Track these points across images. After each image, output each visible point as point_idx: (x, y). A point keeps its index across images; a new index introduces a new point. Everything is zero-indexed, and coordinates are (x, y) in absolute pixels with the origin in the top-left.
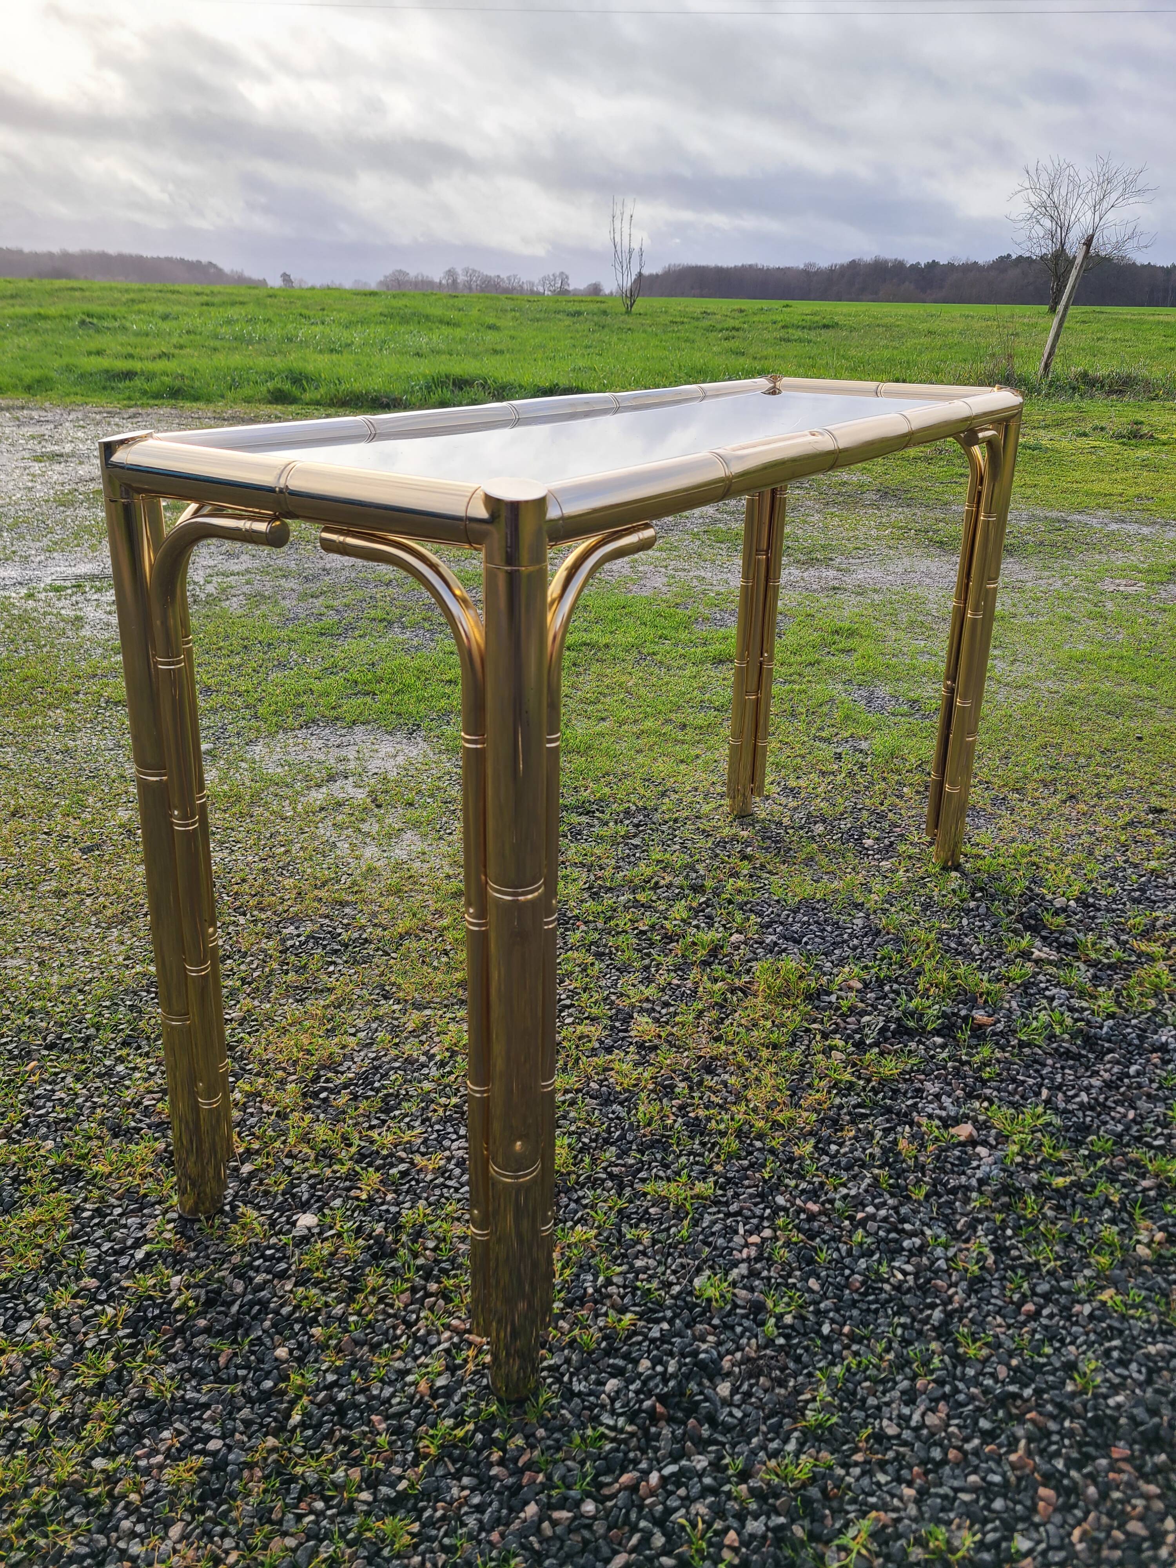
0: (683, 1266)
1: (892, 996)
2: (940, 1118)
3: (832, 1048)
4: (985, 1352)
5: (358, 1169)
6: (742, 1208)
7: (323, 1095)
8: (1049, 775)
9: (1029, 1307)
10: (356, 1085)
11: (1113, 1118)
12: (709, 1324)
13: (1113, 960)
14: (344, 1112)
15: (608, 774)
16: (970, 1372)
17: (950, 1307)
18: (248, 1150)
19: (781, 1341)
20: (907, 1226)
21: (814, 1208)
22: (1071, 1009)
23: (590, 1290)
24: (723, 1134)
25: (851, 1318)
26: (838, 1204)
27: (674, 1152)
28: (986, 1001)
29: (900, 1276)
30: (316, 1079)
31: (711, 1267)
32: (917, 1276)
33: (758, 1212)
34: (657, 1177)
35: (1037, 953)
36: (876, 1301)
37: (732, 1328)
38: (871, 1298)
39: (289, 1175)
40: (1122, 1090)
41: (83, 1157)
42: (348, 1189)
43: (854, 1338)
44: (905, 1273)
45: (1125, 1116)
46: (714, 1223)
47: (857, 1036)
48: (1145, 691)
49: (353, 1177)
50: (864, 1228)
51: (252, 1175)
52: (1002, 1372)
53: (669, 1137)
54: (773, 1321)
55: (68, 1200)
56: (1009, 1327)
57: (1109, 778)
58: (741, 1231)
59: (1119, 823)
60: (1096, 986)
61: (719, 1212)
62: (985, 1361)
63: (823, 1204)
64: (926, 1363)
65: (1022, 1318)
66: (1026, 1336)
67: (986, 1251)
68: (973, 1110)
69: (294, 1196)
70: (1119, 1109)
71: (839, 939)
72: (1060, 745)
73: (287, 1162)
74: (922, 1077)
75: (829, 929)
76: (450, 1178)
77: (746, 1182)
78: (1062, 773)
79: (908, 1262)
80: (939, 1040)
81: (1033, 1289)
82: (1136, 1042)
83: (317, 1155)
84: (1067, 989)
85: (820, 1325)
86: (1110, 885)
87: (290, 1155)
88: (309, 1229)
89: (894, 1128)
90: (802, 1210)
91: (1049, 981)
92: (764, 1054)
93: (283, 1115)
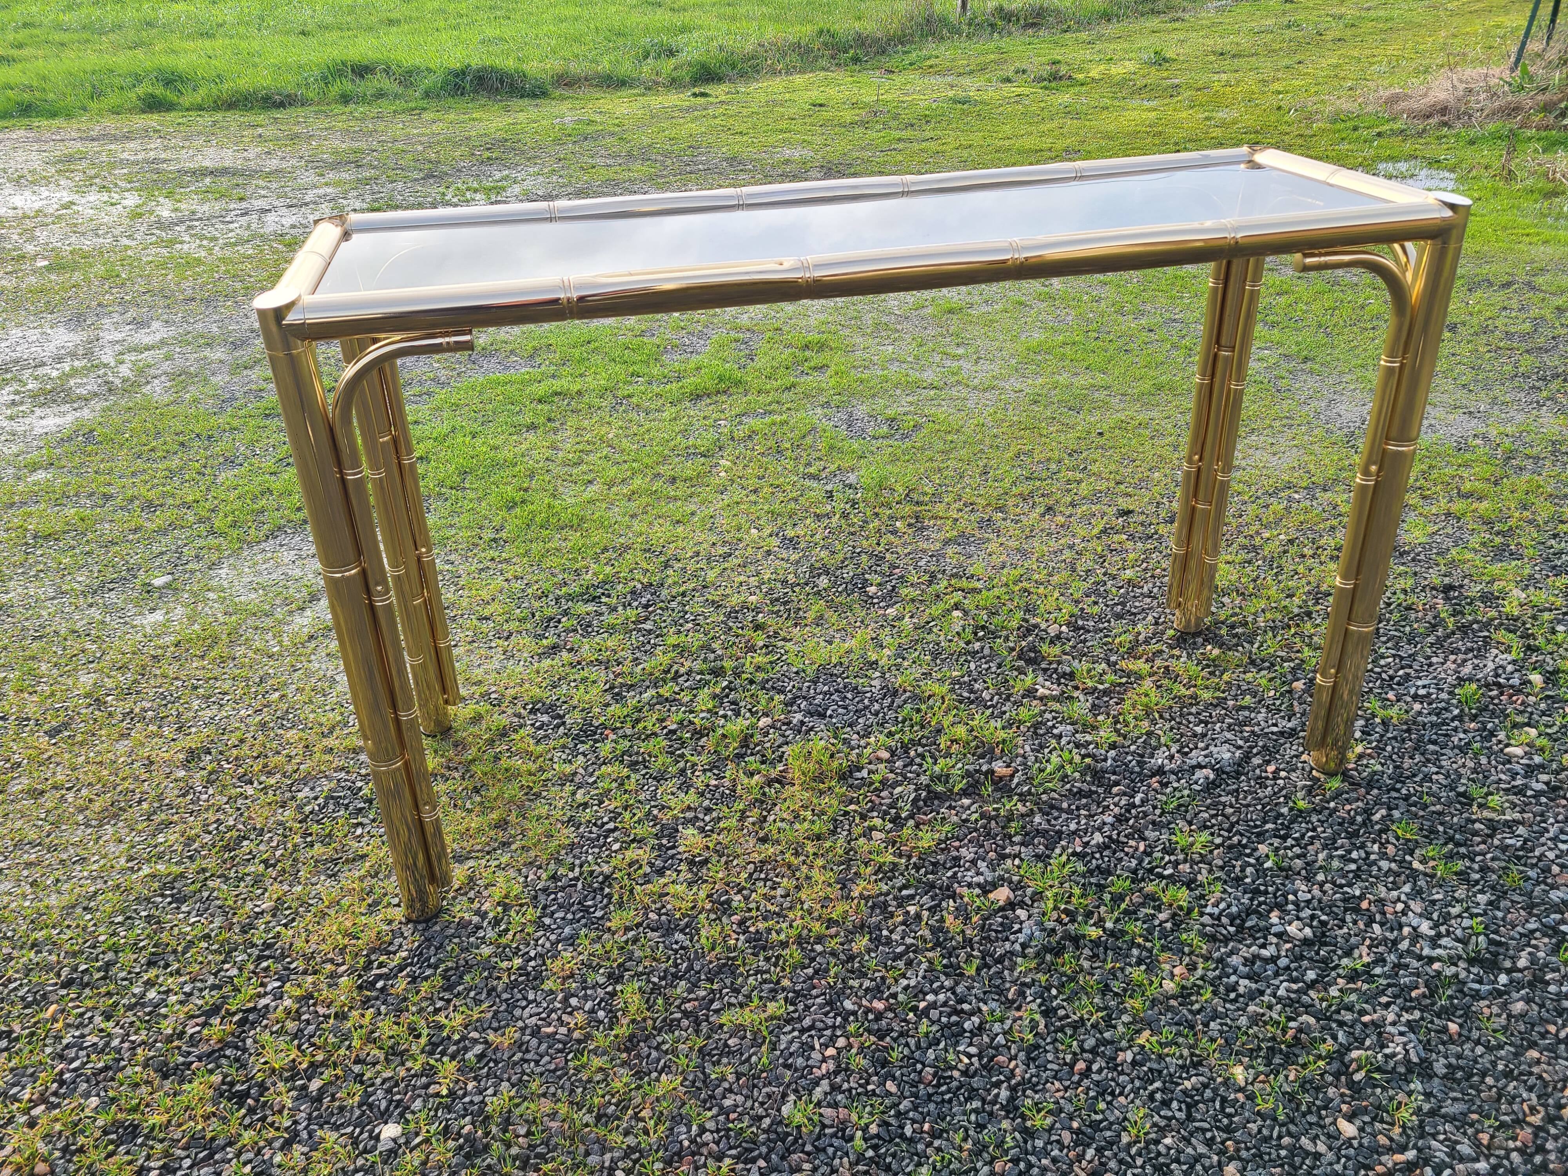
0: (769, 1096)
1: (918, 760)
2: (979, 885)
3: (872, 829)
4: (1049, 1120)
5: (432, 1062)
6: (814, 1021)
7: (380, 984)
8: (1025, 488)
9: (1081, 1065)
10: (411, 964)
11: (1127, 854)
12: (803, 1152)
13: (1107, 685)
14: (405, 999)
15: (605, 550)
16: (1039, 1143)
17: (1013, 1082)
18: (312, 1064)
19: (870, 1153)
20: (966, 1007)
21: (879, 1005)
22: (1078, 745)
23: (686, 1143)
24: (784, 945)
25: (928, 1114)
26: (901, 997)
27: (741, 974)
28: (1003, 750)
29: (966, 1060)
30: (368, 966)
31: (796, 1091)
32: (980, 1056)
33: (830, 1022)
34: (730, 1005)
35: (1041, 691)
36: (949, 1091)
37: (824, 1150)
38: (944, 1088)
39: (362, 1083)
40: (1131, 822)
41: (135, 1109)
42: (426, 1086)
43: (935, 1134)
44: (970, 1056)
45: (1137, 849)
46: (791, 1042)
47: (893, 811)
48: (1100, 379)
49: (429, 1072)
50: (928, 1017)
51: (321, 1091)
52: (1066, 1137)
53: (734, 959)
54: (859, 1133)
55: (130, 1163)
56: (1066, 1089)
57: (1079, 482)
58: (817, 1046)
59: (1095, 531)
60: (1096, 716)
61: (793, 1030)
62: (1050, 1130)
63: (887, 1000)
64: (1000, 1145)
65: (1076, 1078)
66: (1082, 1096)
67: (1037, 1017)
68: (1007, 871)
69: (371, 1106)
70: (1132, 843)
71: (860, 706)
72: (1031, 451)
73: (357, 1069)
74: (957, 844)
75: (849, 696)
76: (527, 1051)
77: (814, 992)
78: (1038, 483)
79: (971, 1044)
80: (966, 802)
81: (1081, 1047)
82: (1137, 769)
83: (387, 1054)
84: (1072, 724)
85: (902, 1127)
86: (1096, 603)
87: (358, 1061)
88: (394, 1140)
89: (939, 905)
90: (869, 1010)
91: (1054, 718)
92: (810, 848)
93: (341, 1016)
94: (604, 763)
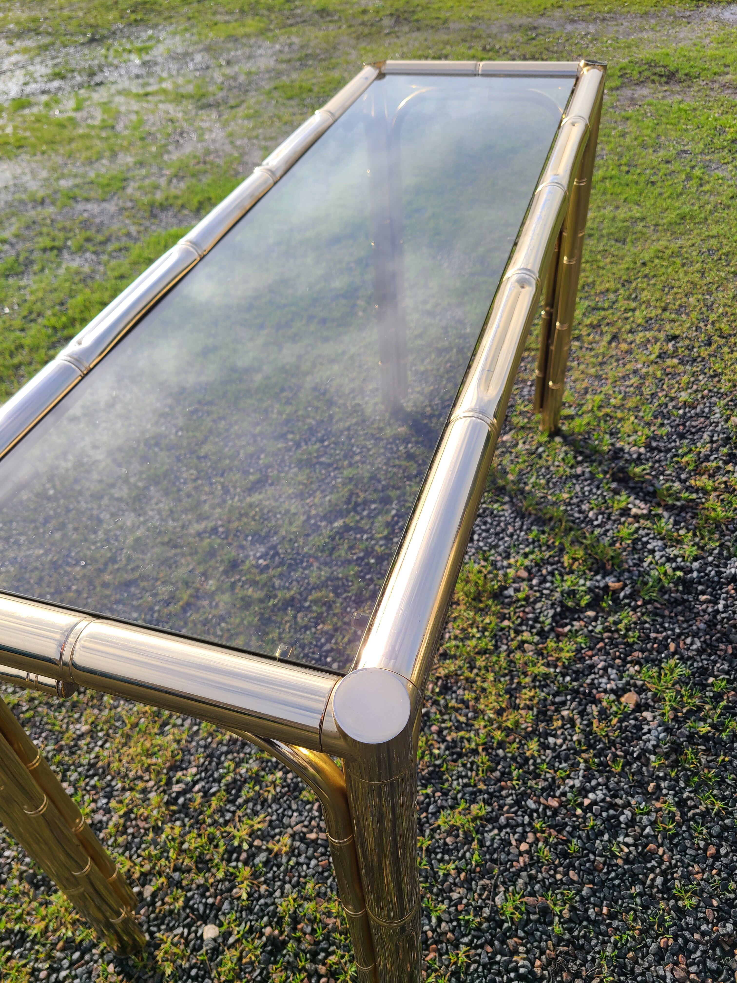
0: (484, 888)
1: (549, 578)
2: (612, 691)
3: (524, 642)
4: (695, 900)
5: (231, 870)
6: (508, 819)
7: (181, 800)
8: (593, 319)
9: (712, 850)
10: (201, 779)
11: (720, 657)
12: (517, 936)
13: (683, 502)
14: (201, 813)
15: (282, 390)
16: (690, 920)
17: (664, 867)
18: (142, 874)
19: (567, 936)
20: (619, 801)
21: (554, 803)
22: (669, 560)
23: (430, 934)
24: (475, 752)
25: (605, 898)
26: (569, 796)
27: (447, 780)
28: (613, 565)
29: (626, 850)
30: (169, 783)
31: (504, 883)
32: (636, 845)
33: (519, 819)
34: (443, 808)
35: (634, 511)
36: (616, 877)
37: (533, 934)
38: (613, 875)
39: (182, 888)
40: (719, 627)
41: (19, 919)
42: (230, 890)
43: (612, 916)
44: (627, 845)
45: (726, 651)
46: (493, 839)
47: (538, 625)
48: (637, 212)
49: (231, 878)
50: (591, 811)
51: (154, 895)
52: (710, 914)
53: (440, 766)
54: (557, 919)
55: (24, 966)
56: (703, 871)
57: (634, 310)
58: (514, 843)
59: (653, 357)
60: (678, 530)
61: (494, 828)
62: (696, 908)
63: (559, 797)
64: (662, 922)
65: (710, 861)
66: (717, 878)
67: (674, 809)
68: (632, 677)
69: (192, 909)
70: (722, 646)
71: (498, 529)
72: (594, 283)
73: (176, 875)
74: (590, 653)
75: (489, 520)
76: (299, 855)
77: (504, 793)
78: (602, 313)
79: (627, 835)
80: (591, 614)
81: (710, 834)
82: (716, 579)
83: (196, 862)
84: (661, 539)
85: (587, 910)
86: (662, 425)
87: (176, 869)
88: (215, 940)
89: (585, 709)
90: (546, 807)
91: (648, 534)
92: (480, 662)
93: (158, 830)
94: (313, 588)
